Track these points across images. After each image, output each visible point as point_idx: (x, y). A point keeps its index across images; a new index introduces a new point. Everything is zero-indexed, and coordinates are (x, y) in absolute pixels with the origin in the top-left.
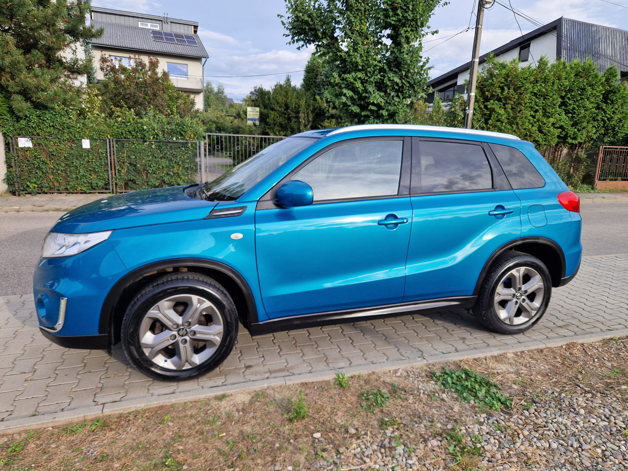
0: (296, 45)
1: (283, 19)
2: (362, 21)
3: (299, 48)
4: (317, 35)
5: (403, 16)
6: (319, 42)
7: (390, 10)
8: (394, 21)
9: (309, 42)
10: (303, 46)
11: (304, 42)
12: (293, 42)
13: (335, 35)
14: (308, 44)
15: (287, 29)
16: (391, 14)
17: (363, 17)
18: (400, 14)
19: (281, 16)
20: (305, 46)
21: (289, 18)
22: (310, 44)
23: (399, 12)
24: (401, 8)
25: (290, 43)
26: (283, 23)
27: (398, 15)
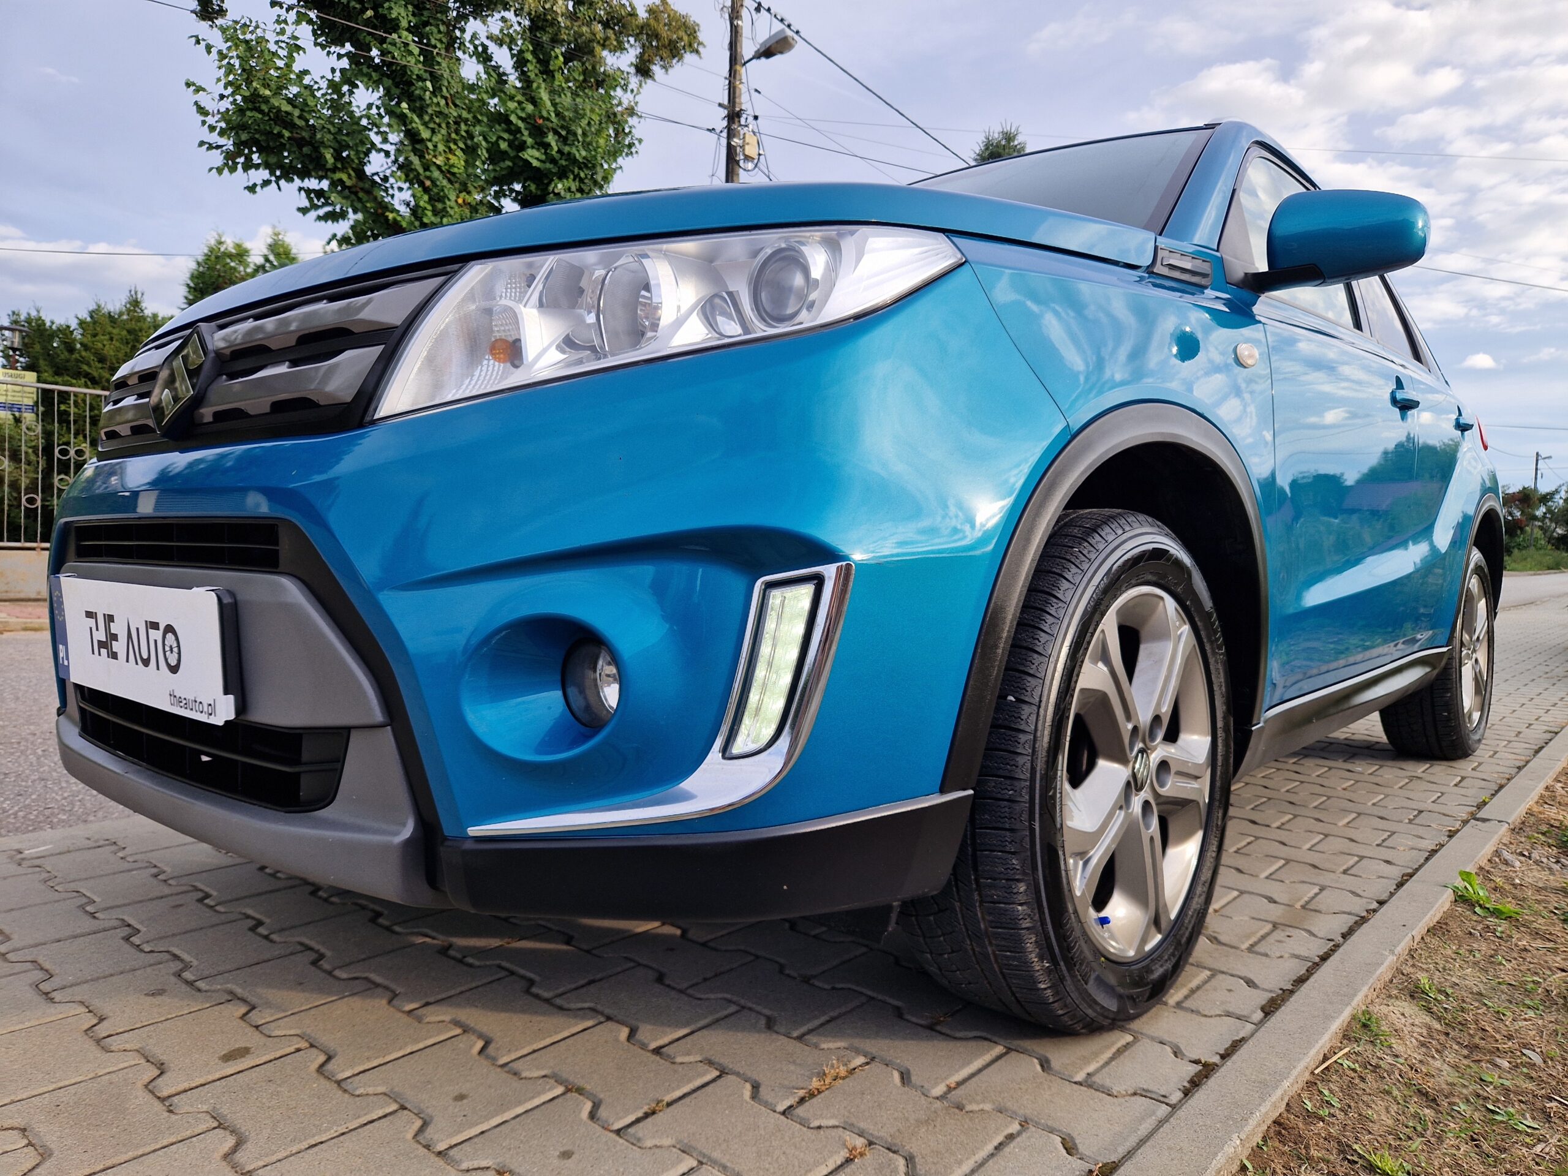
0: (241, 179)
1: (201, 97)
2: (453, 147)
3: (252, 189)
4: (321, 157)
5: (559, 151)
6: (320, 179)
7: (526, 133)
8: (537, 159)
9: (288, 173)
10: (266, 183)
11: (272, 173)
12: (233, 169)
13: (369, 170)
14: (282, 182)
15: (212, 128)
16: (530, 141)
17: (453, 136)
18: (553, 144)
19: (199, 89)
20: (274, 185)
21: (222, 97)
22: (292, 180)
23: (551, 139)
24: (556, 132)
25: (220, 171)
26: (202, 111)
27: (547, 146)
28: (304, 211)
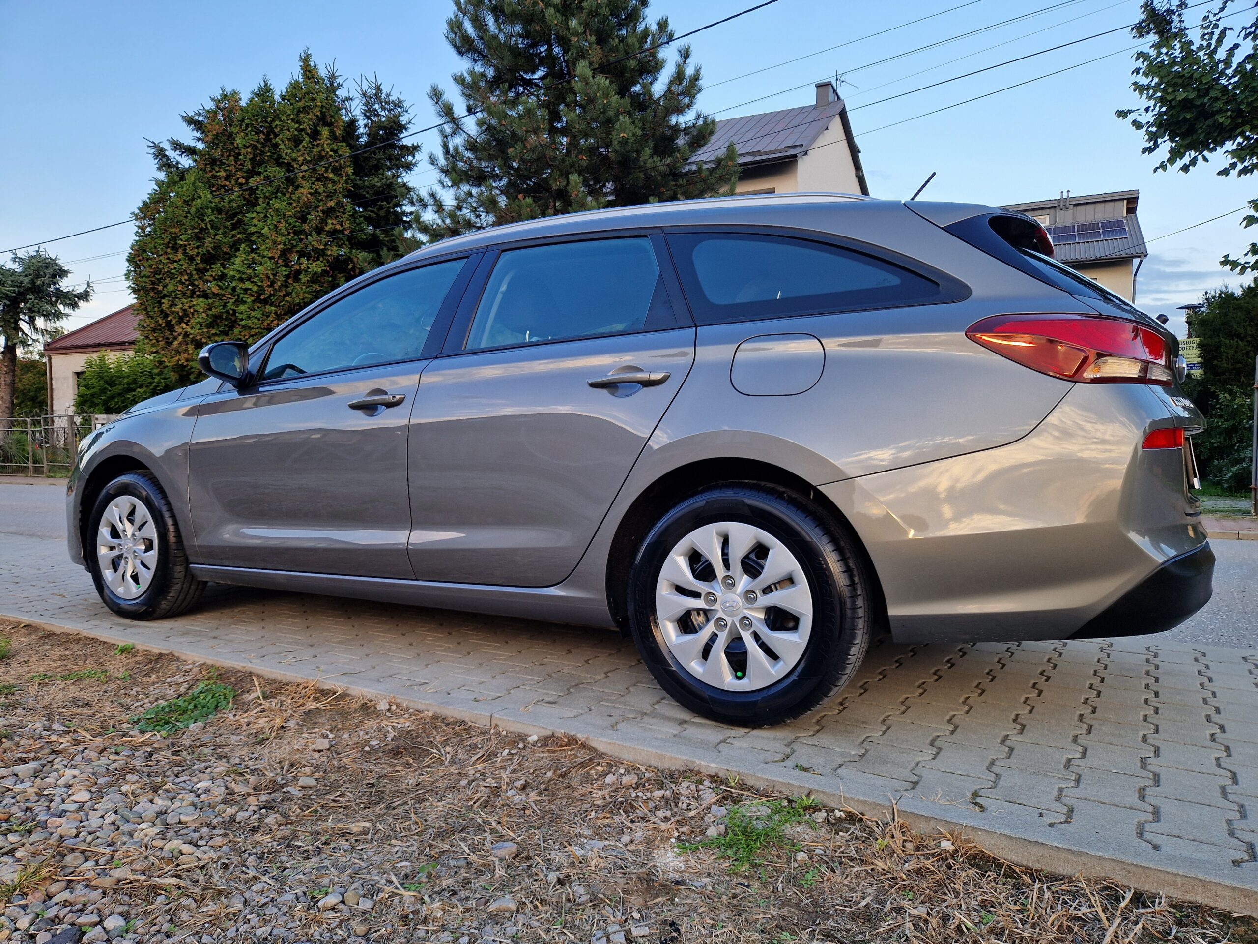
19: (1128, 112)
20: (1200, 159)
21: (1148, 109)
26: (1137, 125)
28: (1225, 172)
